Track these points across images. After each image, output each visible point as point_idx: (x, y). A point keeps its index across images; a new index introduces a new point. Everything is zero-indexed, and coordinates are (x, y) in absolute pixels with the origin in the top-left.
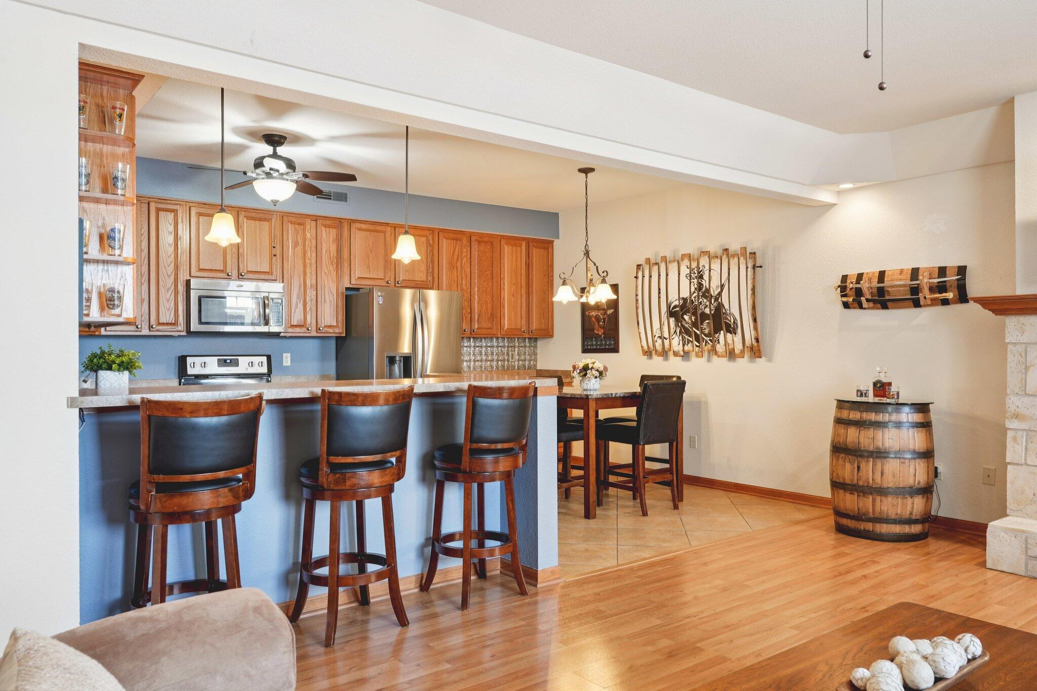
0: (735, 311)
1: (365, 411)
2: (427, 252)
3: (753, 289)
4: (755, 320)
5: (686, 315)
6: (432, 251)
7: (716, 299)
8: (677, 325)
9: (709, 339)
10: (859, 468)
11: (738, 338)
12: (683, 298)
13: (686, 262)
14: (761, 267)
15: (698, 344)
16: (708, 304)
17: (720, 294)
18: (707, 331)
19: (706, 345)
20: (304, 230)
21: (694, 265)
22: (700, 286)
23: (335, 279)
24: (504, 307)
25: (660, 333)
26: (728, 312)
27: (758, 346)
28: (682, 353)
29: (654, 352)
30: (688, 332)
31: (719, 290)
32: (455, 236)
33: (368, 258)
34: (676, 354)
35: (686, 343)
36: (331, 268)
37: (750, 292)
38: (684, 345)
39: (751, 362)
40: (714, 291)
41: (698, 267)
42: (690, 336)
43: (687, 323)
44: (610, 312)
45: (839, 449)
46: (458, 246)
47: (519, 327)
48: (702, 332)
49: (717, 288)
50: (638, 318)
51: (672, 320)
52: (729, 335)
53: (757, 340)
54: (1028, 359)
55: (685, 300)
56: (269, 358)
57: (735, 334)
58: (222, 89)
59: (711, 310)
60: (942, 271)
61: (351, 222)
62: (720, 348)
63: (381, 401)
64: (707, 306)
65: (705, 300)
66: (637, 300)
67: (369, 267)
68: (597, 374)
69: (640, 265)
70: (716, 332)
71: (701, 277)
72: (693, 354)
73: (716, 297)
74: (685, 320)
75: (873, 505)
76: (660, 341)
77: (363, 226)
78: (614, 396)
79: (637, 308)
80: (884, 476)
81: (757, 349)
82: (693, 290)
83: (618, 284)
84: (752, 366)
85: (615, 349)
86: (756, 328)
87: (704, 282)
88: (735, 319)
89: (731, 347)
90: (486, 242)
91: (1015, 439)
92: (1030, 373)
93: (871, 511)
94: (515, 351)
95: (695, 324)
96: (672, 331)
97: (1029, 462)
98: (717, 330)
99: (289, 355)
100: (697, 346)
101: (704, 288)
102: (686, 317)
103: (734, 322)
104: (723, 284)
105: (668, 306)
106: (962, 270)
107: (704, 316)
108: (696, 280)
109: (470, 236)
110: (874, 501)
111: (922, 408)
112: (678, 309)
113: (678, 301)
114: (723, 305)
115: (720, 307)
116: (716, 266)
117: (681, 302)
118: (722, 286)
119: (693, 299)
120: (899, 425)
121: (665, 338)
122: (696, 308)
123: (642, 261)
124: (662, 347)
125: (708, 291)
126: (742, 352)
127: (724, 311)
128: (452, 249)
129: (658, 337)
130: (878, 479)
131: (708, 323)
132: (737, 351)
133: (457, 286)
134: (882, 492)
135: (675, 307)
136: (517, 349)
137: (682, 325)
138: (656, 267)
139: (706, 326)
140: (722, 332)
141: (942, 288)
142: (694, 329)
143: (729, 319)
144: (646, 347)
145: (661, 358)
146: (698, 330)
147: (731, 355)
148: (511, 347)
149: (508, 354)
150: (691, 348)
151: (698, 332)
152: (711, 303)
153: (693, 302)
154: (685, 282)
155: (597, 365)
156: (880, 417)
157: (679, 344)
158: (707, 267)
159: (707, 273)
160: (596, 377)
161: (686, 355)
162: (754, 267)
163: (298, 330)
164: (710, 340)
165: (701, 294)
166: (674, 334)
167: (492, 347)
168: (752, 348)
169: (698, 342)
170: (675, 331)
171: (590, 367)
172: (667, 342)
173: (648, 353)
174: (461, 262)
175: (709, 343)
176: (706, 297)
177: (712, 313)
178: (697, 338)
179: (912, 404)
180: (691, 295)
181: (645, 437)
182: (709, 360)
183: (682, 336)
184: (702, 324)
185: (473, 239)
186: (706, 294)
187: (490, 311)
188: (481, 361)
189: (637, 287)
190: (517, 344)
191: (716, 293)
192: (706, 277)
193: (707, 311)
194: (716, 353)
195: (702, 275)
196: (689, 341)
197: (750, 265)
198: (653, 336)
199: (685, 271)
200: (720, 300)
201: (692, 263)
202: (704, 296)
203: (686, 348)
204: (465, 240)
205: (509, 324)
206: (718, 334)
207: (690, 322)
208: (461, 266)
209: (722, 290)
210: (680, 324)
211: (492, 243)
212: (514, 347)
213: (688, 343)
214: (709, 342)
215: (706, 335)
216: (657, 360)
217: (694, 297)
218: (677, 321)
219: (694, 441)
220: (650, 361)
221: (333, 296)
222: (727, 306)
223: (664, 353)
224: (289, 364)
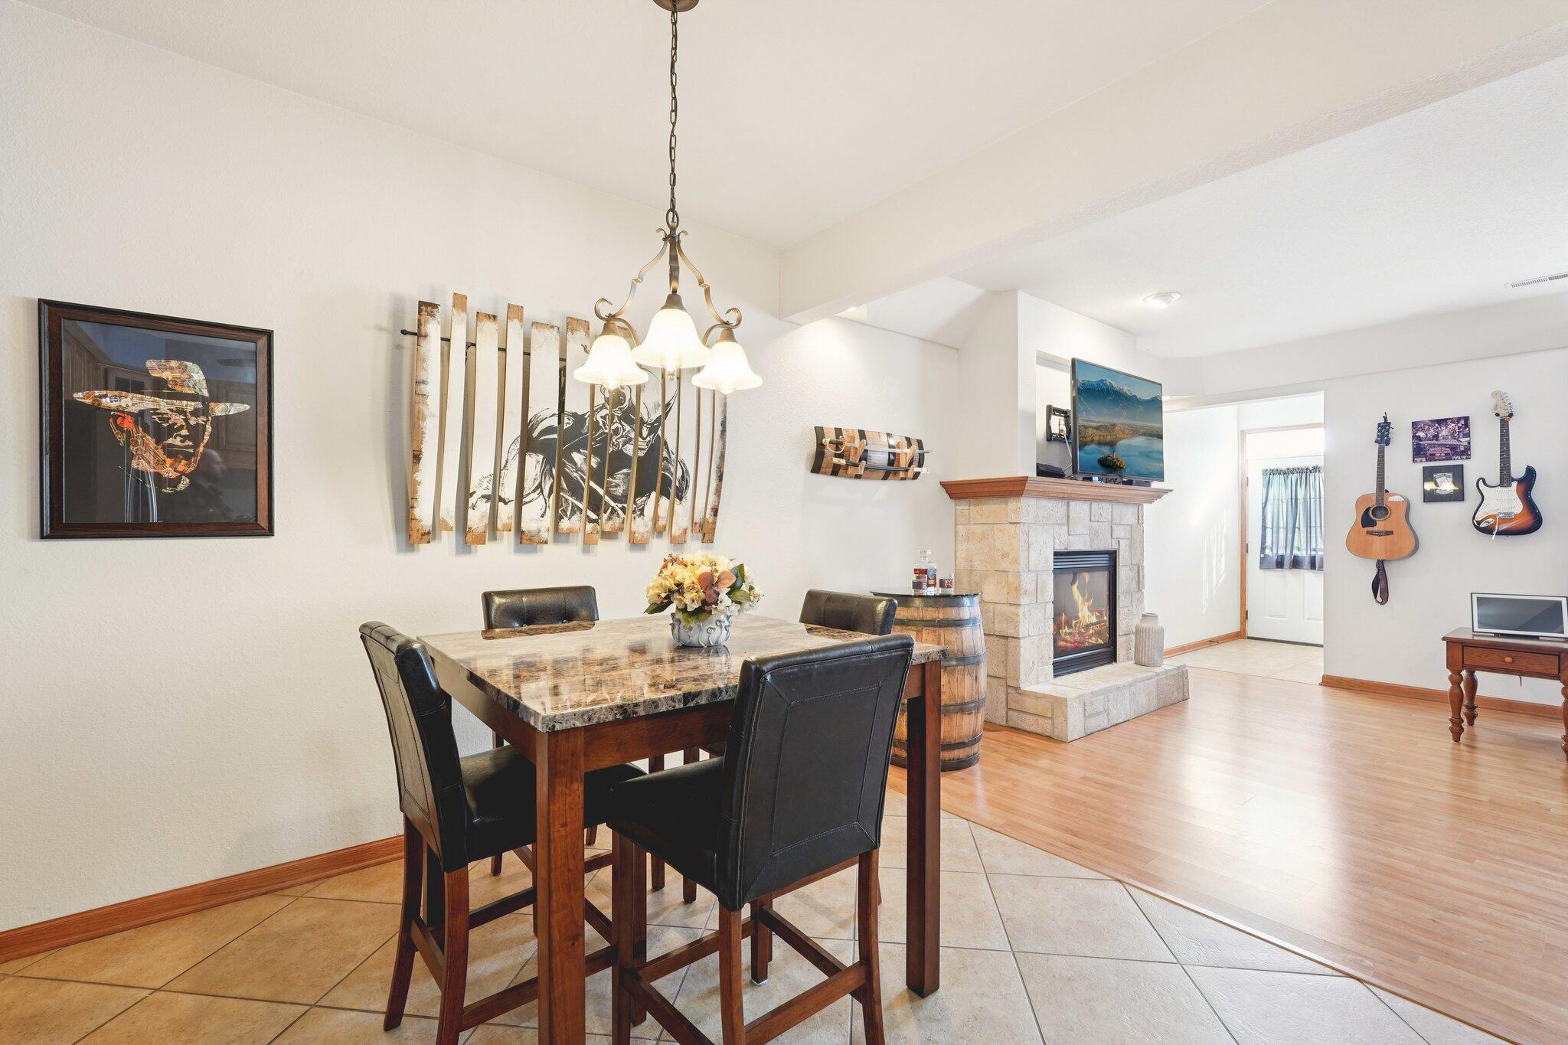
0: (687, 456)
4: (720, 478)
5: (579, 452)
7: (653, 430)
8: (545, 472)
9: (620, 506)
12: (572, 417)
13: (581, 338)
15: (593, 516)
16: (632, 435)
18: (619, 491)
19: (610, 518)
25: (491, 487)
26: (673, 457)
27: (715, 523)
30: (576, 490)
31: (659, 413)
34: (522, 537)
35: (569, 513)
37: (719, 428)
38: (558, 518)
40: (648, 414)
42: (579, 499)
43: (578, 470)
48: (608, 492)
49: (656, 408)
51: (535, 459)
52: (663, 501)
53: (715, 511)
55: (579, 419)
57: (681, 499)
59: (637, 449)
64: (630, 439)
65: (628, 428)
69: (433, 305)
70: (639, 493)
73: (652, 424)
74: (575, 464)
79: (420, 416)
81: (710, 527)
83: (273, 331)
85: (259, 525)
86: (718, 492)
88: (685, 473)
89: (662, 523)
95: (597, 475)
96: (529, 485)
98: (642, 490)
100: (587, 520)
101: (627, 403)
102: (577, 457)
103: (683, 477)
104: (669, 404)
105: (527, 427)
107: (620, 460)
112: (555, 436)
113: (556, 419)
114: (666, 443)
115: (657, 446)
117: (570, 422)
118: (667, 407)
119: (600, 420)
121: (501, 500)
122: (605, 440)
123: (438, 296)
124: (486, 520)
125: (633, 409)
127: (665, 454)
129: (483, 497)
131: (627, 474)
135: (547, 431)
137: (561, 472)
138: (491, 326)
139: (622, 481)
140: (654, 494)
142: (592, 484)
143: (672, 470)
144: (428, 521)
146: (602, 487)
150: (575, 525)
151: (601, 492)
152: (641, 435)
153: (596, 426)
157: (542, 516)
164: (619, 508)
165: (618, 413)
166: (534, 491)
168: (697, 526)
169: (596, 511)
170: (540, 486)
172: (503, 510)
175: (618, 516)
176: (630, 422)
177: (639, 454)
178: (595, 503)
180: (593, 412)
183: (558, 498)
184: (611, 474)
186: (631, 415)
191: (654, 417)
193: (629, 449)
194: (630, 534)
196: (575, 510)
198: (463, 497)
200: (659, 432)
202: (625, 419)
203: (565, 524)
206: (644, 498)
207: (585, 468)
209: (664, 414)
210: (554, 471)
213: (573, 512)
214: (620, 512)
215: (615, 499)
217: (604, 418)
218: (549, 462)
222: (672, 447)
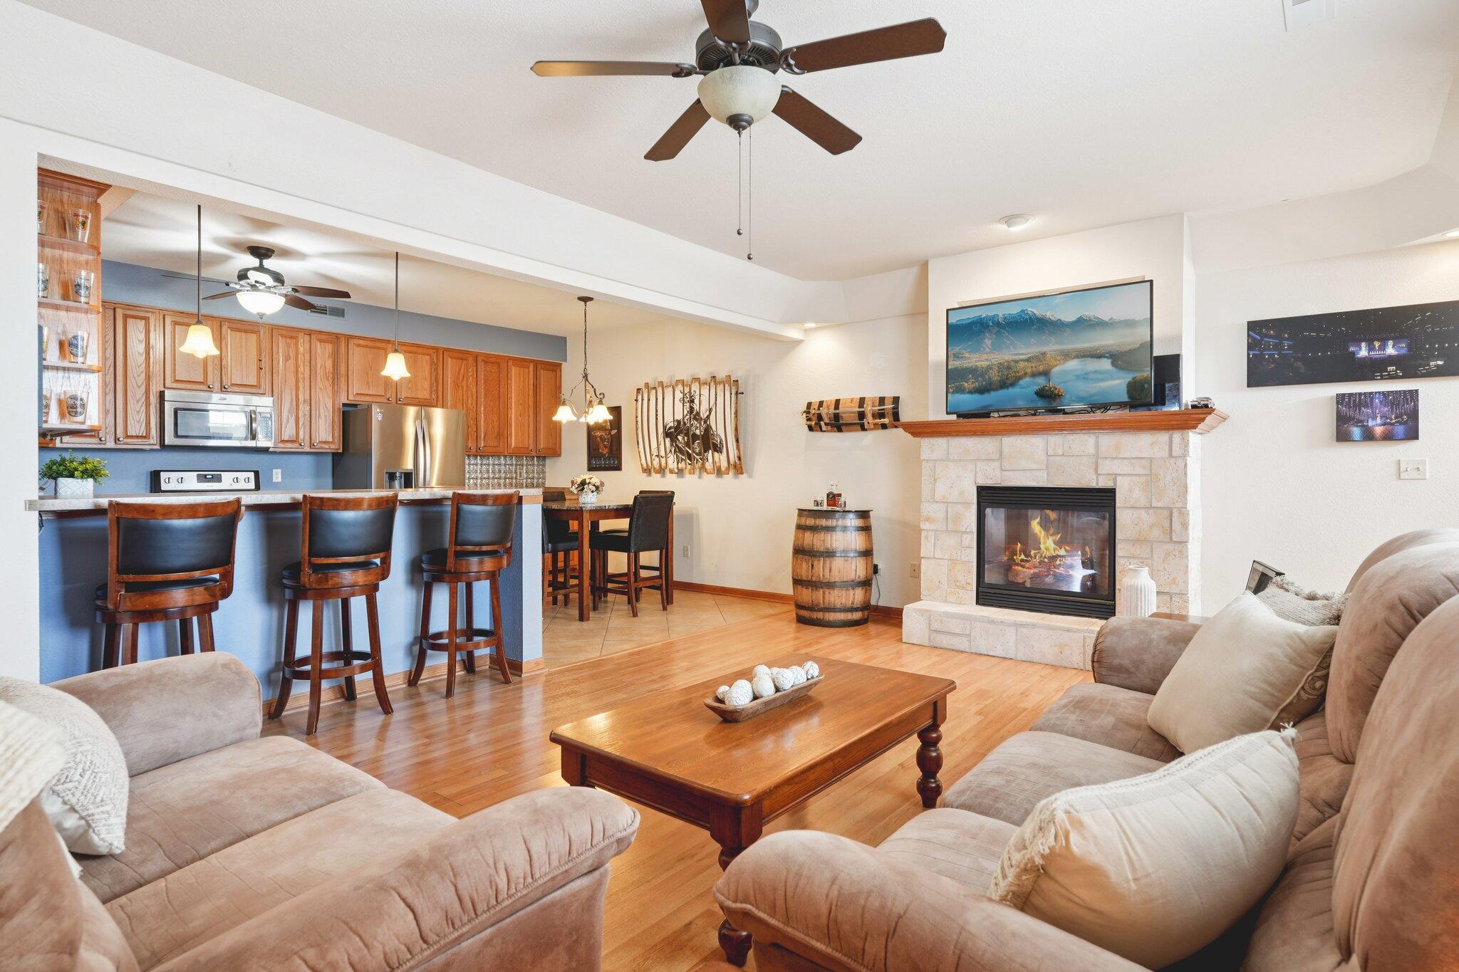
0: (721, 432)
1: (349, 515)
2: (431, 369)
3: (736, 413)
4: (737, 441)
5: (680, 435)
6: (436, 370)
7: (705, 422)
8: (672, 445)
10: (812, 566)
11: (724, 456)
12: (677, 421)
13: (680, 387)
14: (742, 393)
15: (690, 462)
16: (698, 425)
17: (708, 417)
18: (697, 450)
19: (697, 463)
20: (296, 344)
21: (687, 390)
22: (692, 409)
23: (331, 395)
24: (511, 427)
25: (657, 452)
26: (715, 433)
27: (740, 464)
28: (676, 471)
29: (653, 469)
30: (681, 451)
31: (708, 413)
32: (461, 356)
33: (368, 375)
34: (671, 472)
35: (680, 461)
36: (327, 384)
37: (733, 416)
38: (678, 463)
39: (735, 478)
40: (704, 415)
41: (690, 392)
42: (683, 455)
43: (681, 443)
44: (614, 432)
45: (799, 551)
46: (463, 367)
47: (527, 446)
48: (694, 452)
49: (706, 411)
50: (637, 437)
51: (668, 440)
52: (716, 454)
53: (739, 458)
54: (937, 473)
55: (679, 422)
56: (257, 474)
57: (721, 452)
58: (199, 207)
59: (701, 431)
60: (882, 400)
61: (349, 338)
62: (709, 465)
63: (365, 505)
64: (697, 427)
65: (696, 423)
66: (637, 422)
67: (368, 383)
68: (594, 488)
69: (640, 389)
70: (705, 452)
71: (692, 401)
72: (686, 472)
73: (705, 419)
74: (679, 440)
75: (824, 597)
76: (657, 459)
77: (362, 342)
78: (607, 508)
79: (637, 429)
80: (832, 573)
81: (739, 466)
82: (686, 412)
83: (621, 406)
84: (736, 481)
85: (618, 468)
86: (738, 448)
87: (695, 406)
88: (721, 440)
89: (718, 465)
90: (492, 363)
91: (927, 538)
92: (937, 484)
93: (822, 602)
94: (522, 469)
95: (687, 444)
96: (668, 450)
97: (936, 556)
98: (706, 449)
99: (280, 471)
100: (689, 464)
101: (695, 412)
102: (680, 438)
103: (720, 442)
104: (711, 408)
105: (665, 427)
106: (896, 400)
107: (695, 437)
108: (688, 404)
109: (476, 356)
110: (824, 593)
111: (864, 515)
112: (673, 430)
113: (672, 423)
114: (711, 427)
115: (708, 428)
116: (705, 391)
117: (676, 423)
118: (710, 410)
119: (686, 421)
120: (845, 529)
121: (661, 457)
122: (688, 429)
123: (642, 386)
124: (659, 465)
125: (698, 414)
126: (728, 469)
127: (712, 432)
128: (457, 369)
129: (656, 456)
130: (827, 575)
131: (699, 443)
132: (723, 469)
133: (463, 405)
134: (830, 585)
135: (670, 428)
136: (525, 468)
137: (676, 445)
138: (654, 391)
139: (697, 446)
140: (710, 451)
141: (881, 415)
142: (687, 448)
143: (716, 439)
144: (645, 466)
145: (659, 475)
146: (690, 449)
147: (719, 472)
148: (519, 465)
149: (516, 472)
150: (684, 466)
151: (690, 452)
152: (700, 425)
153: (685, 424)
154: (679, 405)
155: (593, 481)
156: (830, 523)
157: (674, 462)
158: (698, 393)
159: (697, 398)
160: (593, 492)
161: (680, 472)
162: (737, 393)
163: (289, 445)
164: (700, 458)
165: (692, 416)
166: (669, 453)
167: (500, 465)
168: (735, 466)
169: (690, 460)
170: (671, 451)
171: (587, 482)
172: (663, 461)
173: (647, 471)
174: (467, 381)
175: (699, 461)
176: (697, 420)
177: (702, 433)
178: (689, 457)
179: (856, 511)
180: (684, 418)
181: (635, 545)
182: (700, 477)
183: (677, 455)
184: (693, 444)
185: (479, 359)
186: (697, 417)
187: (496, 430)
188: (488, 478)
189: (637, 409)
190: (525, 463)
192: (697, 401)
193: (698, 432)
194: (706, 470)
195: (693, 400)
196: (682, 460)
197: (733, 392)
198: (651, 455)
199: (679, 395)
200: (708, 423)
201: (685, 388)
202: (695, 418)
203: (680, 466)
204: (471, 360)
205: (516, 443)
206: (707, 453)
207: (683, 442)
208: (467, 386)
209: (710, 413)
210: (674, 444)
211: (499, 364)
212: (523, 465)
213: (682, 461)
215: (696, 454)
216: (656, 477)
217: (687, 419)
218: (672, 441)
219: (687, 550)
220: (649, 478)
221: (329, 412)
222: (714, 428)
223: (661, 471)
224: (279, 480)
